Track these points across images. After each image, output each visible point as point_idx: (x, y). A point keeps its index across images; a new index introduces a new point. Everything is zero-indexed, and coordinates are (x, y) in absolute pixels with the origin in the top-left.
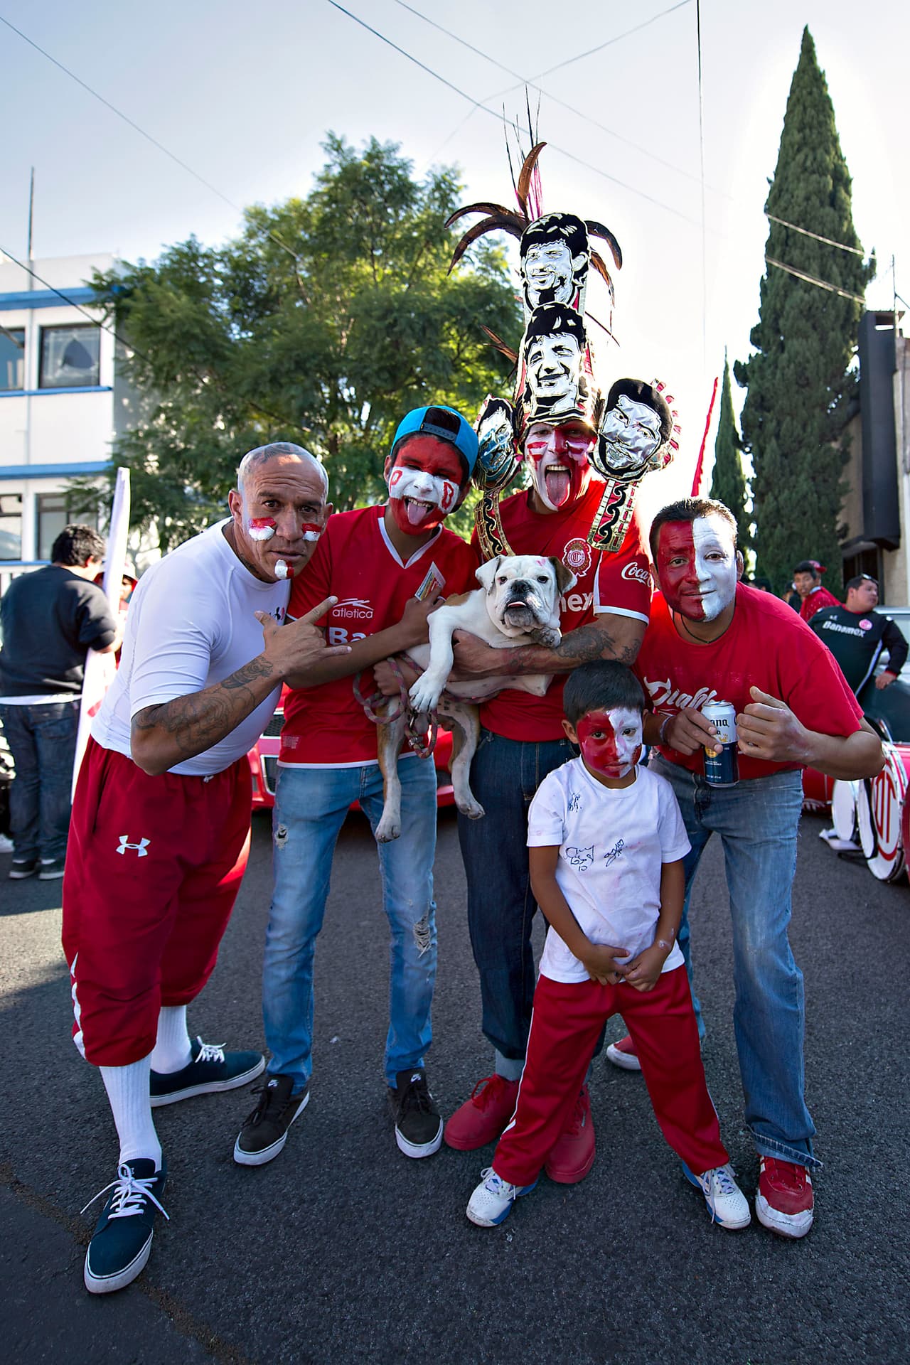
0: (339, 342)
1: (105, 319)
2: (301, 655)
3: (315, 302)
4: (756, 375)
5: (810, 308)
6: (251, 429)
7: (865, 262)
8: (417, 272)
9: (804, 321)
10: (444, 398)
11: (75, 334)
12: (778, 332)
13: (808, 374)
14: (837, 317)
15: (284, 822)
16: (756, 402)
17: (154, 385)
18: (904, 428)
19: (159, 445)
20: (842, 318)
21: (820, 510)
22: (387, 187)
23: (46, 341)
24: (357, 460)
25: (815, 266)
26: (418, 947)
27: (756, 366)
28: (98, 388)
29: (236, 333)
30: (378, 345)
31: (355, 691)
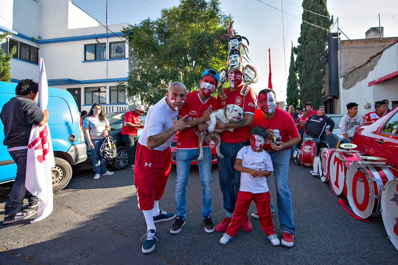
0: (187, 45)
1: (126, 40)
2: (179, 127)
3: (180, 35)
4: (300, 51)
5: (315, 32)
6: (164, 68)
7: (330, 19)
8: (207, 26)
9: (313, 36)
10: (215, 59)
11: (118, 44)
12: (306, 39)
13: (314, 51)
14: (322, 35)
15: (178, 161)
16: (299, 58)
17: (139, 57)
18: (340, 65)
19: (141, 73)
20: (323, 35)
21: (317, 88)
22: (199, 4)
23: (111, 46)
24: (192, 76)
25: (316, 21)
26: (208, 189)
27: (300, 48)
28: (125, 58)
29: (160, 43)
30: (197, 46)
31: (194, 130)
